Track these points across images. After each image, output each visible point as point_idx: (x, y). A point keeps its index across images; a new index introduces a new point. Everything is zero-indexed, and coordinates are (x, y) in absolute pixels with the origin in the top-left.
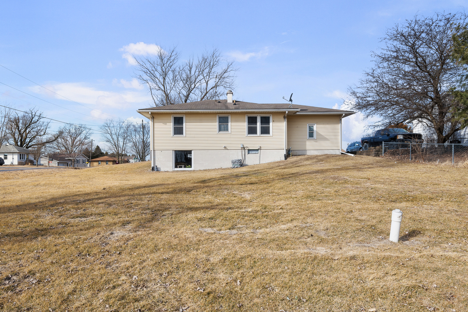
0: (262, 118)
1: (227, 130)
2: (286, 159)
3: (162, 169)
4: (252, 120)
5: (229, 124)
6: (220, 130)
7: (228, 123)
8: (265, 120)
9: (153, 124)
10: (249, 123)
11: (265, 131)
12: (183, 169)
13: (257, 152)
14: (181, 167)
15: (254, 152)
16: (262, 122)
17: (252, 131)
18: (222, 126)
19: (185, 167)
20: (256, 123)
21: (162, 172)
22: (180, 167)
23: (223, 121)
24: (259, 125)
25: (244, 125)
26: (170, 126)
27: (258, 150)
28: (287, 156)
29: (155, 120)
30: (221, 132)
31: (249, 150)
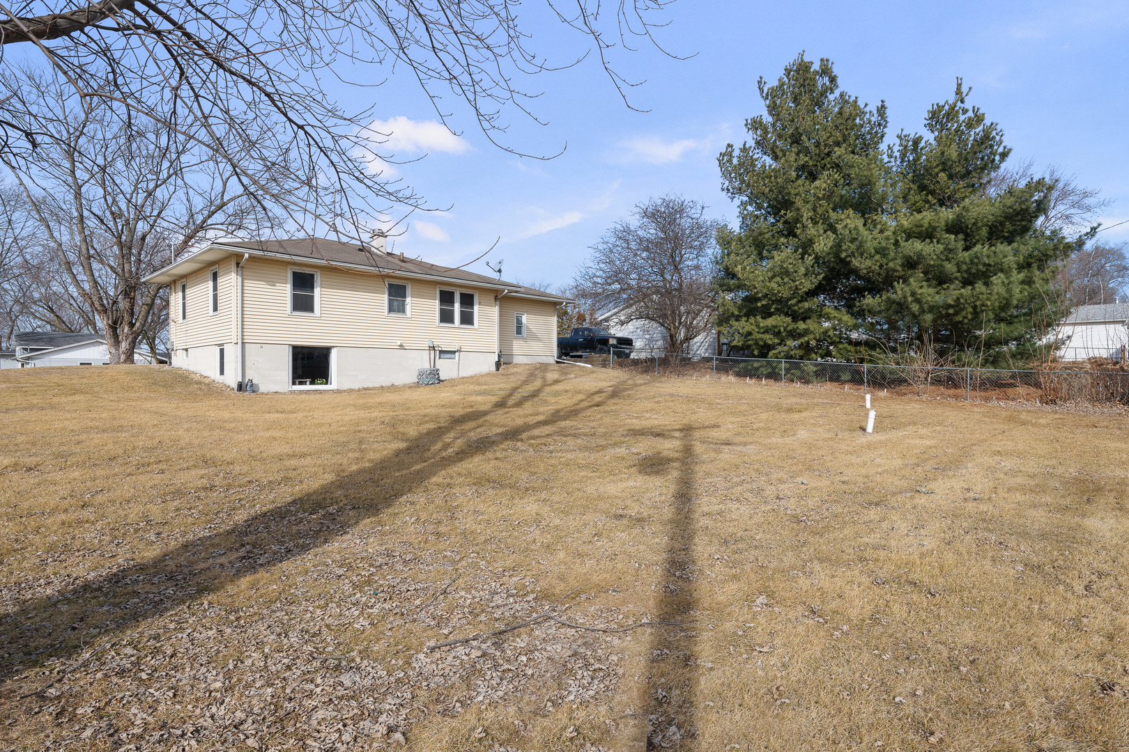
0: (462, 295)
1: (404, 311)
2: (498, 369)
3: (263, 389)
4: (446, 298)
5: (408, 300)
6: (391, 310)
7: (405, 296)
8: (467, 300)
9: (243, 282)
10: (442, 301)
11: (467, 319)
12: (308, 387)
13: (452, 356)
14: (305, 383)
15: (448, 356)
16: (462, 303)
17: (446, 317)
18: (395, 303)
19: (312, 383)
20: (452, 302)
21: (262, 394)
22: (301, 383)
23: (397, 293)
24: (457, 307)
25: (435, 305)
26: (285, 291)
27: (454, 352)
28: (498, 365)
29: (245, 273)
30: (392, 315)
31: (441, 352)
